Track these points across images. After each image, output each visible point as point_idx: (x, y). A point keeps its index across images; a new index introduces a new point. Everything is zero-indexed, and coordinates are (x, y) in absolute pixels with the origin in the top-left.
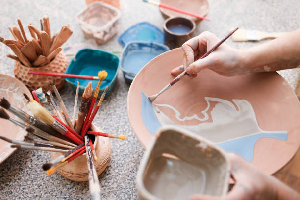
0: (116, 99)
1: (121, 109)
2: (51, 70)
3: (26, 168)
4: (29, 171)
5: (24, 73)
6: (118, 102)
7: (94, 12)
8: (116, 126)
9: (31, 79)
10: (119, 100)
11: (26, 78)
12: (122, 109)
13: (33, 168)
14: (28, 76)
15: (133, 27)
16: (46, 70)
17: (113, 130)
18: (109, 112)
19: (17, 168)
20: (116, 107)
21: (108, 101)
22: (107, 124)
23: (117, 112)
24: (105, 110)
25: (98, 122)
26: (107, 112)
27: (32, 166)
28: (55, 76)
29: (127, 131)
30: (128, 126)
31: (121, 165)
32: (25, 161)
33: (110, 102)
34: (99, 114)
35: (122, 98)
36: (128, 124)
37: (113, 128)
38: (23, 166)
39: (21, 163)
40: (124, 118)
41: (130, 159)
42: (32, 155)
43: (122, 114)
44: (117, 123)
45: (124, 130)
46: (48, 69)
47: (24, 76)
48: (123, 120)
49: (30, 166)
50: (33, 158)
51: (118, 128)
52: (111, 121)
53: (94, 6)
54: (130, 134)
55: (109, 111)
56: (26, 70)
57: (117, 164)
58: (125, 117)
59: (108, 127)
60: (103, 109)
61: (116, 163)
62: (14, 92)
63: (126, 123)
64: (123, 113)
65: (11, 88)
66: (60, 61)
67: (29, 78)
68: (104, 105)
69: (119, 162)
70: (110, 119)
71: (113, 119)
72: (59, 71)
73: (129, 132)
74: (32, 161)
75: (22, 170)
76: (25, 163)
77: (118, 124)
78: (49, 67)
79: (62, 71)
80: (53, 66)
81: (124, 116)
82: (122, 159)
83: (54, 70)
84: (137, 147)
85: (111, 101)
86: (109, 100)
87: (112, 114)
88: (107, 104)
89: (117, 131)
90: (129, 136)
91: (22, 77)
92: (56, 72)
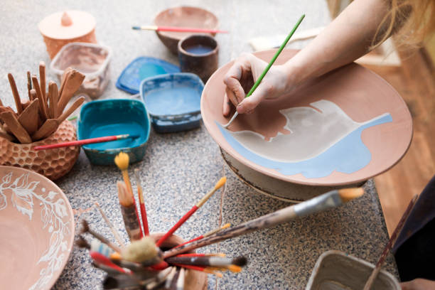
0: (155, 156)
1: (168, 166)
2: (60, 139)
3: (81, 281)
4: (88, 284)
5: (23, 154)
6: (161, 159)
7: (69, 59)
8: (174, 186)
9: (36, 160)
10: (160, 156)
11: (28, 160)
12: (171, 165)
13: (91, 277)
14: (29, 157)
15: (129, 66)
16: (55, 141)
17: (174, 193)
18: (155, 175)
19: (67, 286)
20: (161, 165)
21: (146, 162)
22: (161, 189)
23: (166, 171)
24: (149, 174)
25: (148, 190)
26: (153, 176)
27: (88, 275)
28: (67, 147)
29: (192, 188)
30: (190, 182)
31: (208, 229)
32: (73, 273)
33: (149, 162)
34: (144, 181)
35: (163, 152)
36: (189, 179)
37: (173, 191)
38: (76, 281)
39: (70, 277)
40: (178, 175)
41: (215, 219)
42: (80, 262)
43: (173, 171)
44: (173, 184)
45: (188, 188)
46: (57, 139)
47: (24, 158)
48: (179, 177)
49: (85, 276)
50: (84, 266)
51: (178, 188)
52: (163, 183)
53: (67, 49)
54: (198, 189)
55: (155, 172)
56: (26, 149)
57: (202, 229)
58: (180, 173)
59: (165, 192)
60: (145, 172)
61: (200, 228)
62: (14, 187)
63: (186, 179)
64: (175, 169)
65: (7, 182)
66: (66, 126)
67: (33, 159)
68: (144, 168)
69: (203, 226)
70: (162, 182)
71: (165, 181)
72: (70, 139)
73: (195, 189)
74: (85, 269)
75: (76, 285)
76: (76, 276)
77: (175, 185)
78: (57, 135)
79: (73, 138)
80: (61, 133)
81: (178, 172)
82: (205, 221)
83: (64, 139)
84: (215, 202)
85: (151, 161)
86: (147, 160)
87: (161, 175)
88: (147, 166)
89: (179, 192)
90: (198, 192)
91: (21, 161)
92: (67, 140)
